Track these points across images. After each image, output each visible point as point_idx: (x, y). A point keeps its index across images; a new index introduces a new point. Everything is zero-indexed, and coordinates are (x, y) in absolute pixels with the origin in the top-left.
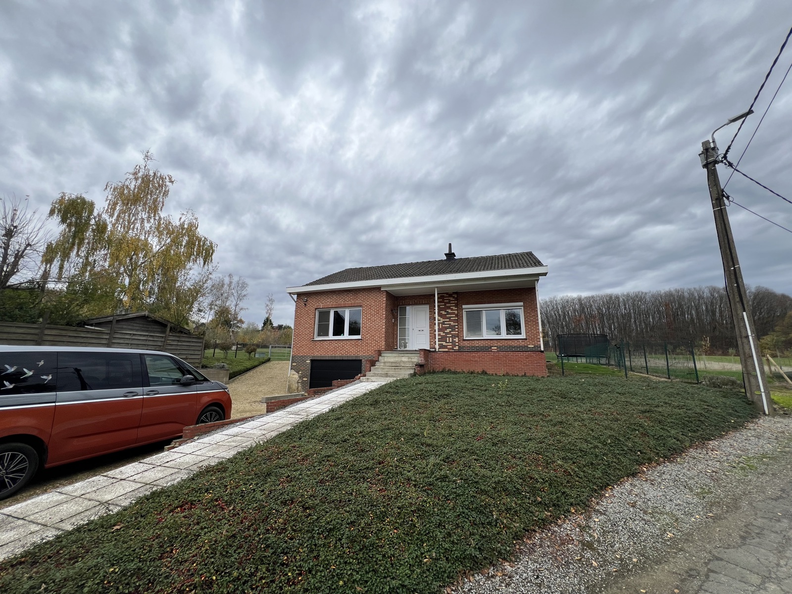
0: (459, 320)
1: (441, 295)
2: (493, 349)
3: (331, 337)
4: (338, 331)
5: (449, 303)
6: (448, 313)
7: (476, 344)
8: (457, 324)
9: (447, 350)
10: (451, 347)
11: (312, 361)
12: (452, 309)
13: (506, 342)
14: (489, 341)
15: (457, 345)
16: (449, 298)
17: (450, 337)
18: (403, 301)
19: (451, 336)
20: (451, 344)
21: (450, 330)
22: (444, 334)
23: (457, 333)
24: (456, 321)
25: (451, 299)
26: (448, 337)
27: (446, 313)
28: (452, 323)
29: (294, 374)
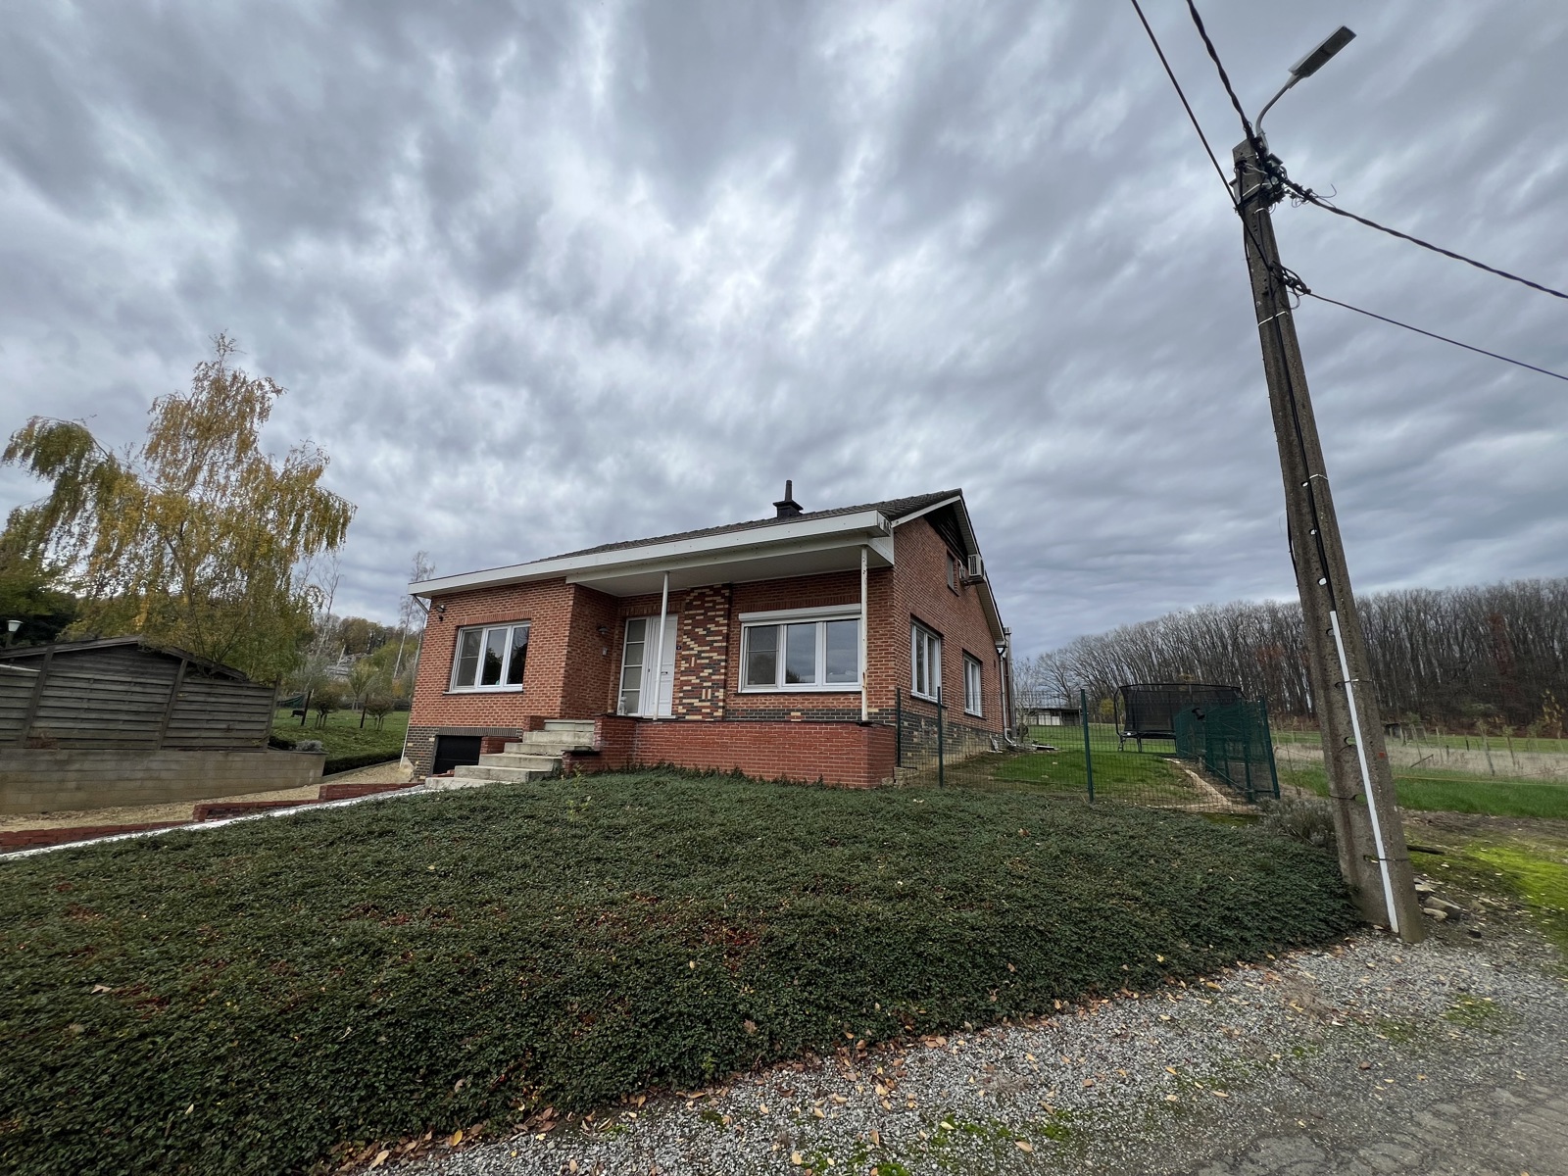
0: (729, 650)
1: (700, 591)
2: (793, 717)
3: (478, 687)
4: (491, 676)
5: (713, 609)
6: (710, 633)
7: (760, 704)
8: (724, 657)
9: (700, 717)
10: (708, 711)
11: (441, 738)
12: (718, 624)
13: (822, 698)
14: (786, 697)
15: (720, 707)
16: (715, 598)
17: (709, 687)
18: (632, 609)
19: (710, 684)
20: (708, 704)
21: (711, 671)
22: (698, 681)
23: (723, 677)
24: (727, 650)
25: (719, 599)
26: (705, 687)
27: (705, 632)
28: (715, 656)
29: (406, 767)
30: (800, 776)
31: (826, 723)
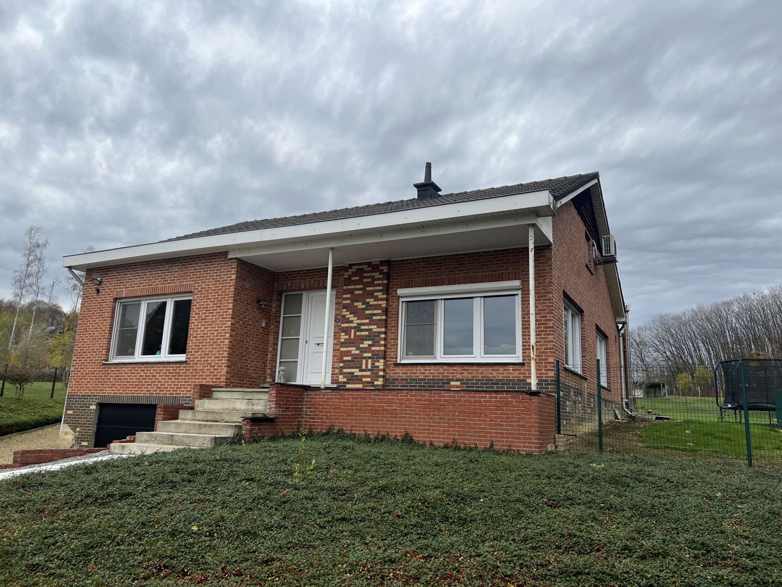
0: (388, 321)
1: (358, 267)
2: (453, 386)
3: (138, 357)
4: (151, 346)
5: (372, 284)
6: (369, 307)
7: (419, 373)
8: (383, 330)
9: (360, 386)
10: (369, 380)
11: (102, 406)
12: (376, 299)
13: (481, 369)
14: (445, 367)
15: (380, 377)
16: (373, 274)
17: (369, 358)
18: (289, 283)
19: (370, 355)
20: (369, 373)
21: (370, 342)
22: (358, 352)
23: (382, 348)
24: (385, 324)
25: (377, 275)
26: (365, 358)
27: (364, 306)
28: (374, 328)
29: (67, 433)
30: (470, 441)
31: (496, 392)
